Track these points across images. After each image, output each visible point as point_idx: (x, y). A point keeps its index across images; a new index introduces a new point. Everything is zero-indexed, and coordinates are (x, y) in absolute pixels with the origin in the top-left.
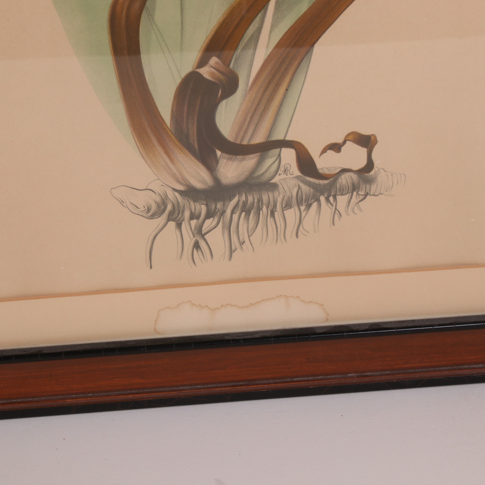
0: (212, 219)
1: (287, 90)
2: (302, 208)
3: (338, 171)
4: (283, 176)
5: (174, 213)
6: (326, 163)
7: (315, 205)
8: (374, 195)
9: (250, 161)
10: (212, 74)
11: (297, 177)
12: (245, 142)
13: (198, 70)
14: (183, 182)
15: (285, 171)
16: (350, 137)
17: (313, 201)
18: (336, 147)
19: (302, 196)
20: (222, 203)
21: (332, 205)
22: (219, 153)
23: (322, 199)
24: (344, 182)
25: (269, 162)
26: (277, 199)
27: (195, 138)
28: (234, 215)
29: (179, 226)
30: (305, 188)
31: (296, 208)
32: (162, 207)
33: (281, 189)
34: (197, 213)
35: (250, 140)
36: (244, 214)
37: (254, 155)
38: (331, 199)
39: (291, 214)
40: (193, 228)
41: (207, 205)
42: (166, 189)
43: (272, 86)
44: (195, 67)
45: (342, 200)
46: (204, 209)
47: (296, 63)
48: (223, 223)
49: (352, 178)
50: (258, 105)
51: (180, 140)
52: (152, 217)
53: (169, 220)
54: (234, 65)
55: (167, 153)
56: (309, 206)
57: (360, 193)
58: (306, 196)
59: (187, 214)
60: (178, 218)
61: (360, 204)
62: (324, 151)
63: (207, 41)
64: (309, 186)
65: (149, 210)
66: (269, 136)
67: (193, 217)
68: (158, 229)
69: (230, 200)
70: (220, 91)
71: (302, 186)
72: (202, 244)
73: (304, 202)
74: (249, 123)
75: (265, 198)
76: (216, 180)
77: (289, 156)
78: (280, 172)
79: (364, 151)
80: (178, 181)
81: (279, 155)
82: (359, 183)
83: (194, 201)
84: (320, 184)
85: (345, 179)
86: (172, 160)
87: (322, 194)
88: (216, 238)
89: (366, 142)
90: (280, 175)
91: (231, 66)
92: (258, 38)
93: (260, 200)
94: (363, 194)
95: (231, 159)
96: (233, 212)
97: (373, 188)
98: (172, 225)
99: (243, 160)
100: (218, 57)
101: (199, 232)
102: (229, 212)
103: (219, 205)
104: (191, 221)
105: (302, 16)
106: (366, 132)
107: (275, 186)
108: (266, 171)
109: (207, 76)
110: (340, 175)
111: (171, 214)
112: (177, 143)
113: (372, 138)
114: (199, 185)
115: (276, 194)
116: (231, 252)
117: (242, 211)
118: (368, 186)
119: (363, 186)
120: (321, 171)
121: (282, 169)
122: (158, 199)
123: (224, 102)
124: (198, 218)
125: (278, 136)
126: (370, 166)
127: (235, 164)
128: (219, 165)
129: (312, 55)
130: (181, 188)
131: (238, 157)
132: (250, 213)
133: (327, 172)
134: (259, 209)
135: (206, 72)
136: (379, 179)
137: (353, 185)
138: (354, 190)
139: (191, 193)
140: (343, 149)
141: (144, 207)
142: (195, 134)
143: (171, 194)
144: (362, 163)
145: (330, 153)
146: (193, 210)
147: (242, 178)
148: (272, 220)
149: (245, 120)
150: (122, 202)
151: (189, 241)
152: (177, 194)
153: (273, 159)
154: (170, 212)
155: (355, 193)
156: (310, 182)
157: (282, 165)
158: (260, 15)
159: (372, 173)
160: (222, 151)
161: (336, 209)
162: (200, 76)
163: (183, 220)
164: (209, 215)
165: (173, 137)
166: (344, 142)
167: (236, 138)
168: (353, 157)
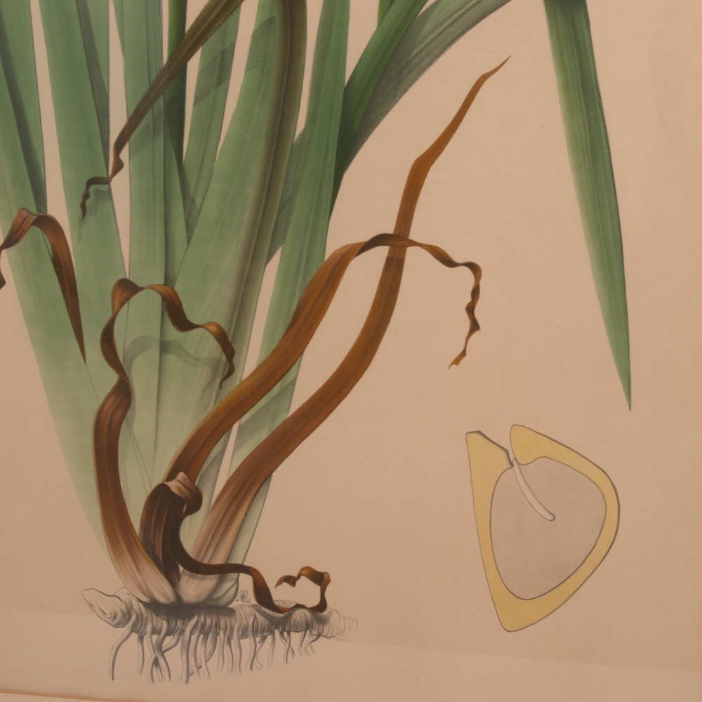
0: (172, 636)
1: (246, 514)
2: (258, 639)
3: (293, 605)
4: (240, 603)
5: (137, 624)
6: (282, 595)
7: (269, 638)
8: (326, 637)
9: (209, 582)
10: (179, 489)
11: (253, 606)
12: (206, 562)
13: (167, 483)
14: (147, 593)
15: (242, 597)
16: (305, 572)
17: (267, 633)
18: (291, 580)
19: (258, 627)
20: (182, 621)
21: (286, 641)
22: (181, 569)
23: (277, 632)
24: (298, 619)
25: (227, 585)
26: (234, 625)
27: (161, 550)
28: (193, 636)
29: (141, 639)
30: (261, 619)
31: (252, 639)
32: (127, 617)
33: (238, 616)
34: (158, 628)
35: (210, 560)
36: (202, 636)
37: (213, 576)
38: (285, 634)
39: (247, 643)
40: (154, 643)
41: (168, 621)
42: (132, 599)
43: (232, 508)
44: (164, 480)
45: (296, 637)
46: (165, 625)
47: (255, 489)
48: (182, 643)
49: (305, 616)
50: (219, 525)
51: (147, 551)
52: (117, 626)
53: (132, 631)
54: (199, 482)
55: (134, 561)
56: (264, 639)
57: (313, 632)
58: (261, 627)
59: (149, 628)
60: (141, 630)
61: (313, 643)
62: (279, 583)
63: (176, 457)
64: (265, 617)
65: (115, 618)
66: (228, 558)
67: (154, 631)
68: (122, 639)
69: (190, 619)
70: (185, 506)
71: (258, 615)
72: (161, 661)
73: (260, 632)
74: (210, 542)
75: (222, 623)
76: (178, 596)
77: (246, 581)
78: (237, 598)
79: (317, 588)
80: (143, 592)
81: (237, 580)
82: (312, 621)
83: (157, 615)
84: (275, 617)
85: (299, 615)
86: (138, 569)
87: (277, 627)
88: (175, 657)
89: (320, 579)
90: (237, 600)
91: (196, 483)
92: (222, 460)
93: (218, 625)
94: (316, 634)
95: (191, 577)
96: (191, 633)
97: (326, 629)
98: (135, 636)
99: (203, 579)
100: (185, 472)
101: (159, 648)
103: (179, 623)
104: (153, 636)
105: (262, 443)
106: (319, 569)
107: (231, 612)
108: (224, 595)
109: (174, 490)
110: (294, 611)
111: (135, 625)
112: (144, 553)
113: (326, 576)
114: (162, 600)
115: (233, 620)
116: (189, 675)
117: (200, 633)
118: (321, 626)
119: (316, 625)
120: (276, 603)
121: (239, 595)
122: (124, 608)
123: (188, 517)
124: (159, 633)
125: (237, 560)
126: (322, 605)
127: (196, 582)
128: (181, 581)
129: (270, 482)
130: (145, 599)
131: (199, 575)
132: (208, 636)
133: (282, 605)
134: (217, 634)
135: (173, 485)
136: (332, 620)
137: (307, 622)
138: (307, 628)
139: (154, 606)
140: (298, 583)
141: (111, 614)
142: (161, 546)
143: (135, 604)
144: (316, 601)
145: (285, 585)
146: (155, 625)
147: (202, 598)
148: (228, 646)
149: (206, 538)
150: (91, 605)
151: (150, 657)
152: (141, 605)
153: (232, 583)
154: (134, 623)
155: (308, 632)
156: (265, 612)
157: (239, 591)
158: (224, 437)
159: (325, 613)
160: (185, 567)
161: (289, 646)
162: (168, 489)
163: (145, 633)
164: (170, 632)
165: (141, 546)
166: (299, 577)
167: (198, 556)
168: (307, 593)
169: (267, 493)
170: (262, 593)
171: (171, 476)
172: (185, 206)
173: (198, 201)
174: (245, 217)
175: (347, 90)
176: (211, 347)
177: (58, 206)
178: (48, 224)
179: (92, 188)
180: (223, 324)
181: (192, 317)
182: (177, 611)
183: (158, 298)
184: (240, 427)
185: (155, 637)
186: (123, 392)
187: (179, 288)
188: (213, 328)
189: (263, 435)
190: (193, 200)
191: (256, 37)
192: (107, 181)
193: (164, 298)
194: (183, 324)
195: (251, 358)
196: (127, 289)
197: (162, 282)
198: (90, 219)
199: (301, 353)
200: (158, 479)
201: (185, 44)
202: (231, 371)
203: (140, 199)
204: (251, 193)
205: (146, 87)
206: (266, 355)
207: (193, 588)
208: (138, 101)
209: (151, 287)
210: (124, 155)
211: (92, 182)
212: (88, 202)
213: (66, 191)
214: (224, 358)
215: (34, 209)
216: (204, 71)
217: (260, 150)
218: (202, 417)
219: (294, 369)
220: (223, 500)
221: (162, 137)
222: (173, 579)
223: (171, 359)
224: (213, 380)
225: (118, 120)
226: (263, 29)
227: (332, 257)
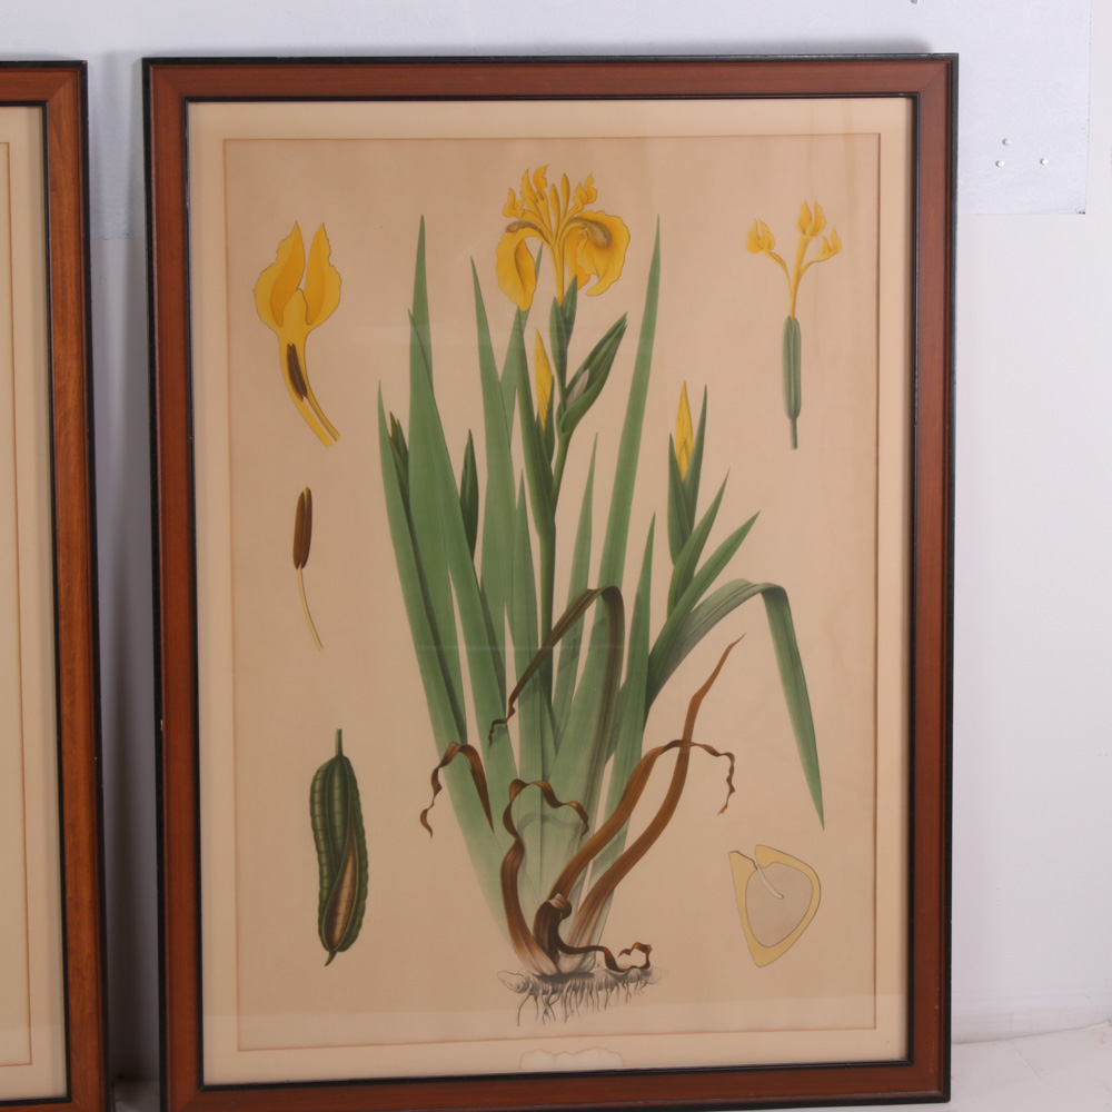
1: (599, 916)
3: (629, 967)
4: (597, 969)
6: (622, 961)
7: (616, 989)
9: (577, 958)
10: (557, 904)
12: (575, 946)
13: (549, 901)
14: (539, 970)
15: (598, 966)
16: (636, 946)
18: (627, 952)
22: (560, 952)
23: (620, 985)
25: (589, 959)
27: (546, 941)
29: (536, 998)
30: (610, 978)
35: (578, 945)
37: (580, 955)
39: (602, 994)
43: (590, 913)
44: (548, 899)
45: (632, 986)
46: (550, 987)
47: (604, 899)
51: (539, 944)
52: (520, 992)
54: (570, 898)
55: (530, 951)
56: (612, 989)
59: (541, 991)
61: (643, 988)
62: (621, 954)
63: (555, 884)
66: (589, 943)
72: (549, 1010)
73: (610, 986)
74: (577, 934)
75: (586, 983)
76: (559, 970)
77: (600, 956)
78: (595, 966)
79: (644, 955)
80: (536, 970)
81: (595, 955)
85: (633, 972)
86: (532, 955)
88: (558, 1008)
89: (645, 949)
90: (595, 968)
91: (568, 899)
92: (584, 883)
93: (584, 984)
95: (566, 956)
97: (650, 979)
98: (532, 997)
99: (574, 957)
100: (561, 893)
101: (548, 1003)
102: (565, 990)
103: (560, 986)
105: (608, 870)
106: (645, 943)
107: (592, 975)
108: (587, 965)
109: (554, 905)
111: (532, 990)
112: (537, 946)
113: (649, 947)
114: (548, 972)
116: (566, 1017)
120: (619, 967)
121: (596, 964)
123: (564, 920)
125: (594, 943)
126: (647, 964)
127: (569, 959)
128: (560, 960)
129: (613, 895)
130: (538, 974)
131: (571, 955)
134: (583, 989)
135: (553, 902)
139: (543, 977)
140: (632, 953)
143: (532, 978)
144: (643, 963)
145: (624, 955)
147: (573, 969)
151: (541, 1010)
153: (591, 958)
157: (596, 962)
158: (584, 869)
160: (562, 951)
162: (550, 905)
164: (554, 992)
165: (534, 941)
166: (632, 949)
167: (570, 943)
168: (638, 958)
169: (612, 900)
170: (610, 962)
171: (552, 896)
172: (554, 733)
173: (562, 729)
174: (591, 736)
175: (651, 658)
176: (573, 816)
177: (474, 739)
178: (468, 750)
179: (496, 726)
180: (580, 801)
181: (560, 799)
182: (559, 978)
183: (539, 789)
184: (594, 863)
185: (545, 996)
186: (519, 849)
187: (552, 782)
188: (574, 805)
189: (608, 866)
190: (558, 730)
191: (596, 630)
192: (505, 721)
193: (542, 789)
194: (555, 803)
195: (599, 820)
196: (519, 785)
197: (540, 779)
198: (495, 745)
199: (629, 815)
200: (544, 899)
201: (551, 637)
202: (587, 829)
203: (526, 730)
204: (594, 721)
205: (528, 664)
206: (607, 819)
207: (568, 963)
208: (523, 672)
209: (535, 783)
210: (516, 705)
211: (494, 723)
212: (493, 735)
213: (479, 729)
214: (582, 822)
215: (459, 742)
216: (563, 653)
217: (599, 694)
218: (570, 859)
219: (625, 826)
220: (585, 907)
221: (538, 693)
222: (554, 958)
223: (549, 826)
224: (575, 835)
225: (511, 683)
226: (599, 625)
227: (646, 756)
